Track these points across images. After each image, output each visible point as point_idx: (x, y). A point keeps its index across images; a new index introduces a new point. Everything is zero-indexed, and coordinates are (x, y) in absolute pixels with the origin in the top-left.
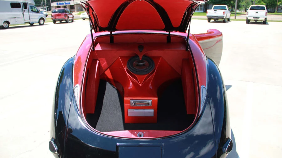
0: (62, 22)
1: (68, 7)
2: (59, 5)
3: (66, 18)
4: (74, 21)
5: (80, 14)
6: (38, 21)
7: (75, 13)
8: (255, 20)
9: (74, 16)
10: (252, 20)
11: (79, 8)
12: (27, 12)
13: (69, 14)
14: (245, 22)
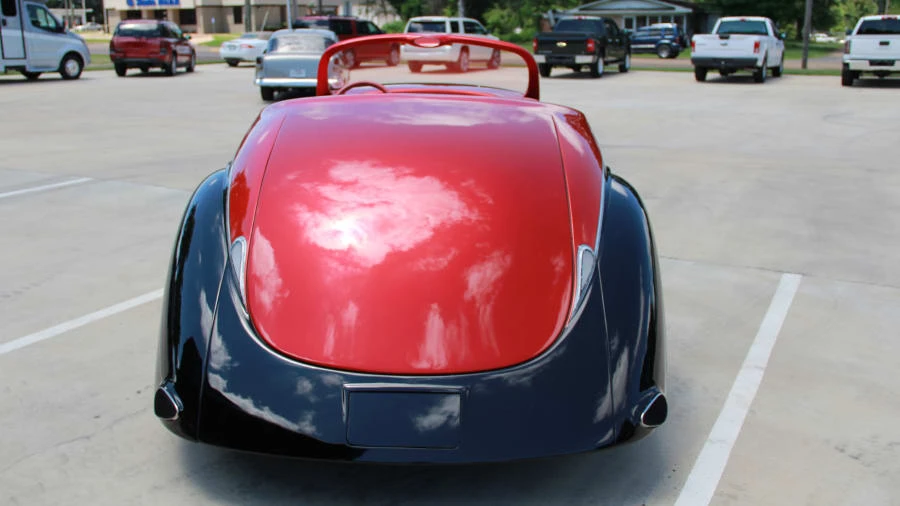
0: (152, 70)
1: (170, 15)
2: (136, 8)
3: (167, 58)
4: (197, 68)
5: (218, 44)
6: (56, 64)
7: (199, 39)
8: (875, 73)
9: (197, 50)
10: (868, 72)
11: (213, 20)
12: (15, 28)
13: (177, 44)
14: (839, 79)
